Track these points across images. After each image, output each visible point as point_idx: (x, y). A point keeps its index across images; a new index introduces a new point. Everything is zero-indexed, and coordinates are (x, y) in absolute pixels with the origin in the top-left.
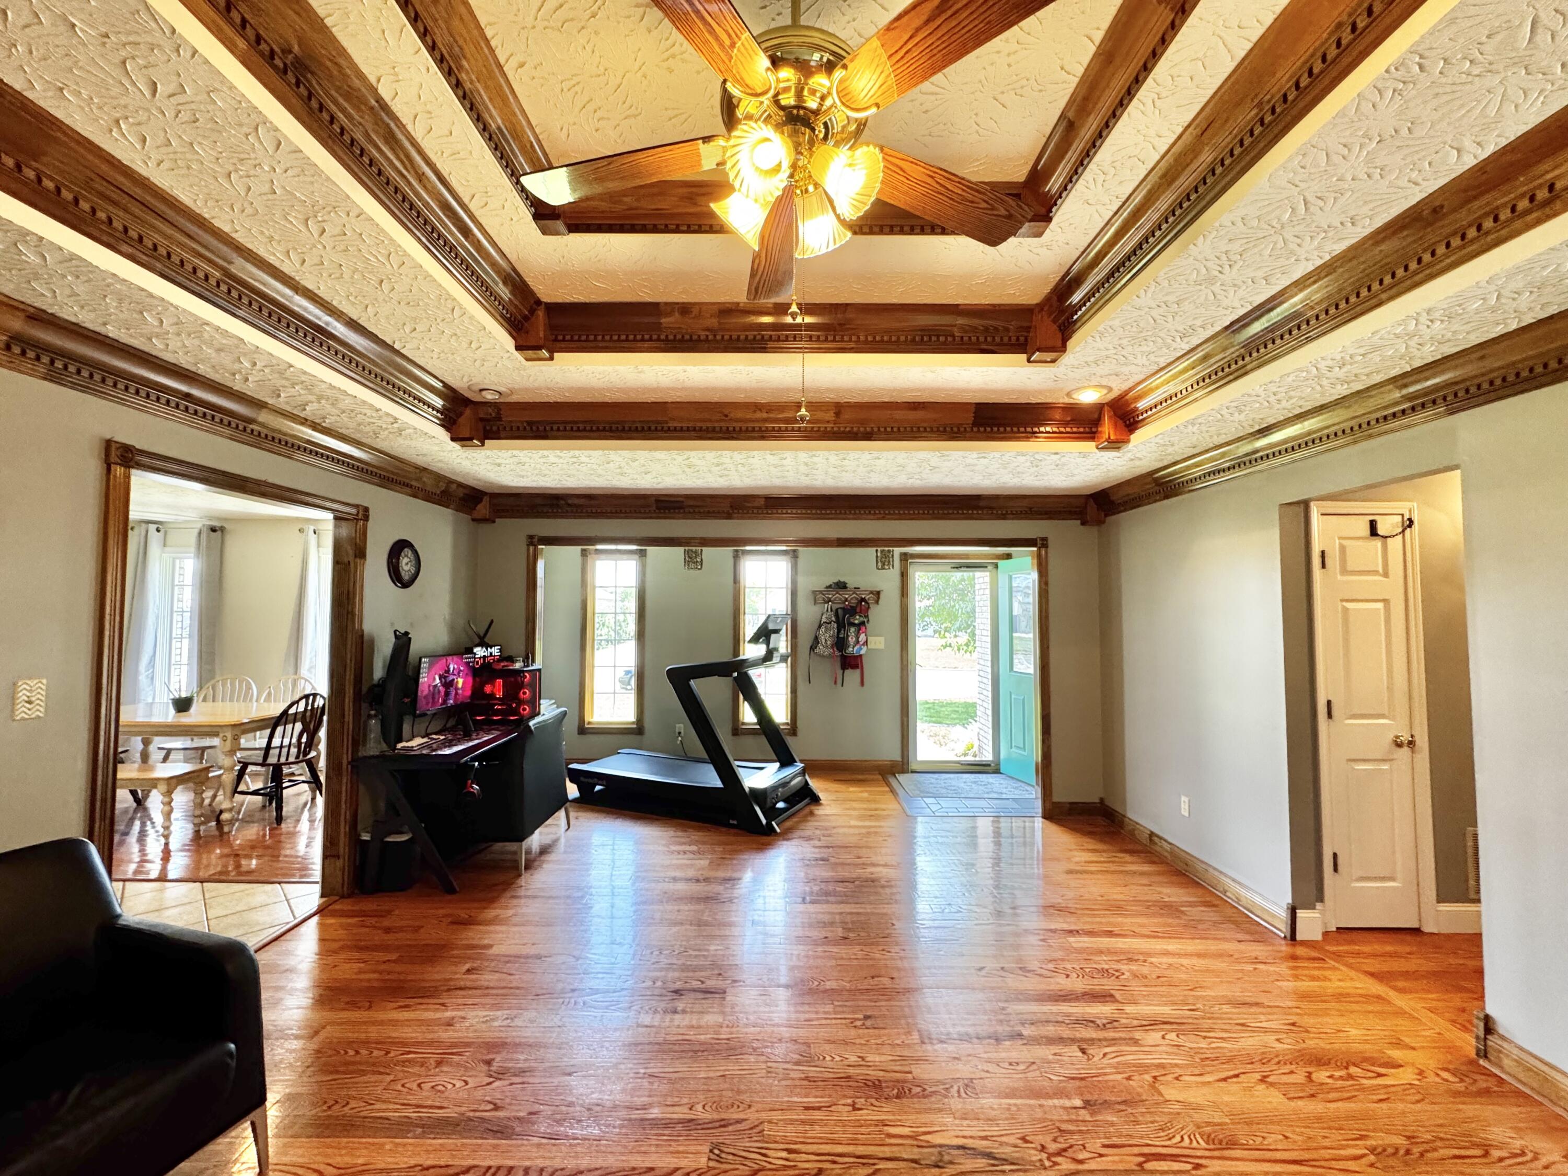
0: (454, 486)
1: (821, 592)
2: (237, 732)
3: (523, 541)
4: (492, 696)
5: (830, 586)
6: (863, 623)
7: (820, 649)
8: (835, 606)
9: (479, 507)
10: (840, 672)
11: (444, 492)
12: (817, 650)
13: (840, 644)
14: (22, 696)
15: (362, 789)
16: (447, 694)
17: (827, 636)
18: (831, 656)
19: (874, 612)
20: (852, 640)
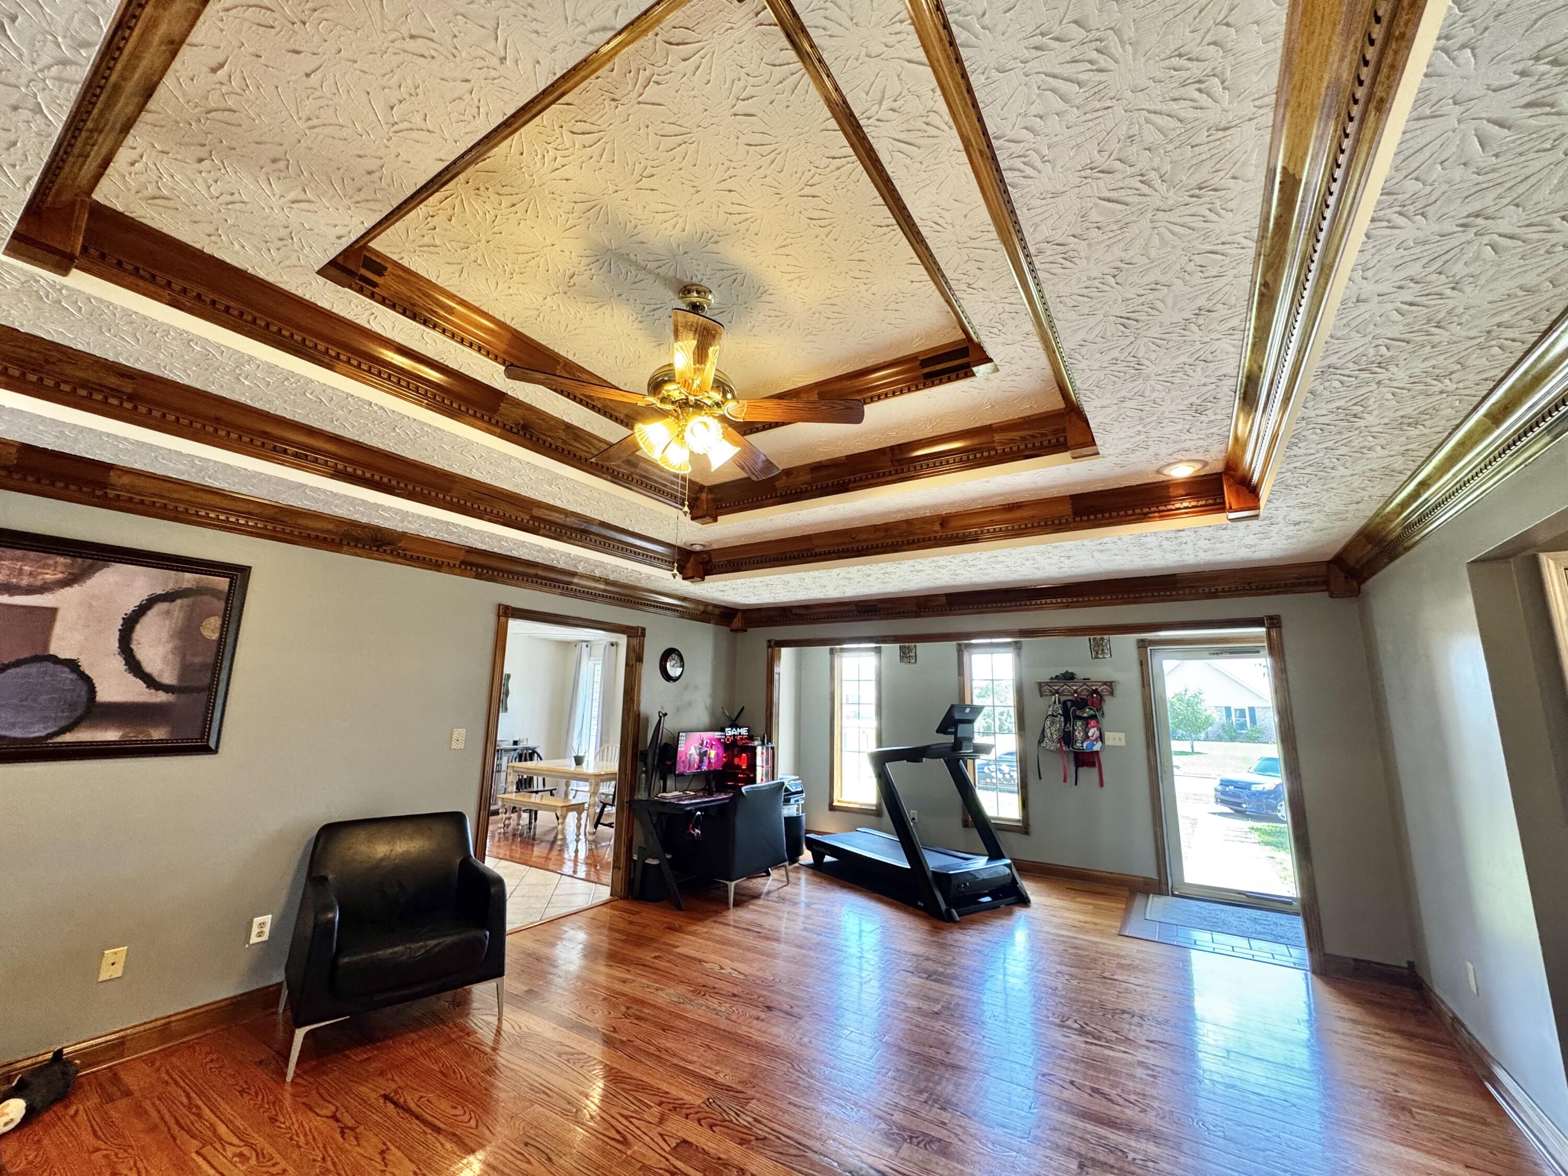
0: (710, 608)
1: (1047, 683)
2: (598, 779)
3: (765, 645)
4: (739, 767)
5: (1057, 677)
6: (1093, 717)
7: (1047, 743)
8: (1063, 698)
9: (735, 621)
10: (1072, 768)
11: (704, 612)
12: (1043, 745)
13: (1067, 738)
14: (455, 737)
15: (637, 823)
16: (701, 761)
17: (1054, 731)
18: (1061, 750)
19: (1109, 705)
20: (1079, 735)
